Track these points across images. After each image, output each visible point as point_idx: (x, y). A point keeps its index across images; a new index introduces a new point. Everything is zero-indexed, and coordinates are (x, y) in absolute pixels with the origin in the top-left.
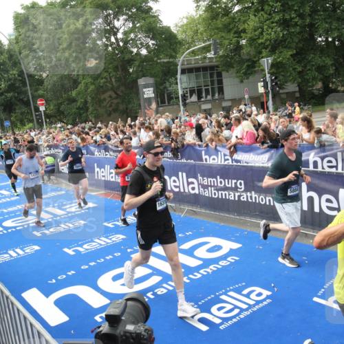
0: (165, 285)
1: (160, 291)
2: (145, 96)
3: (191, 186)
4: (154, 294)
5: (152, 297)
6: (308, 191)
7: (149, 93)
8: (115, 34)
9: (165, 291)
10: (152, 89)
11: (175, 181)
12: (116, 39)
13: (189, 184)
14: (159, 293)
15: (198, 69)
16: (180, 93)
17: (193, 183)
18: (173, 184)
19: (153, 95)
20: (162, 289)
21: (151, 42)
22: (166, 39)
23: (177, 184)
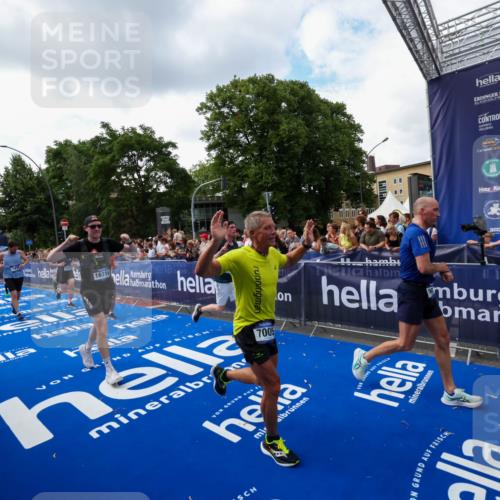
0: (182, 387)
1: (177, 395)
2: (163, 223)
3: (207, 286)
4: (169, 398)
5: (167, 402)
6: (328, 284)
7: (166, 220)
8: (138, 171)
9: (182, 394)
10: (168, 217)
11: (191, 282)
12: (139, 176)
13: (205, 284)
14: (175, 397)
15: (207, 205)
16: (193, 220)
17: (209, 283)
18: (188, 285)
19: (168, 222)
20: (179, 392)
21: (169, 181)
22: (182, 179)
23: (193, 285)
